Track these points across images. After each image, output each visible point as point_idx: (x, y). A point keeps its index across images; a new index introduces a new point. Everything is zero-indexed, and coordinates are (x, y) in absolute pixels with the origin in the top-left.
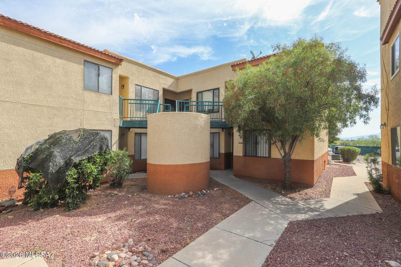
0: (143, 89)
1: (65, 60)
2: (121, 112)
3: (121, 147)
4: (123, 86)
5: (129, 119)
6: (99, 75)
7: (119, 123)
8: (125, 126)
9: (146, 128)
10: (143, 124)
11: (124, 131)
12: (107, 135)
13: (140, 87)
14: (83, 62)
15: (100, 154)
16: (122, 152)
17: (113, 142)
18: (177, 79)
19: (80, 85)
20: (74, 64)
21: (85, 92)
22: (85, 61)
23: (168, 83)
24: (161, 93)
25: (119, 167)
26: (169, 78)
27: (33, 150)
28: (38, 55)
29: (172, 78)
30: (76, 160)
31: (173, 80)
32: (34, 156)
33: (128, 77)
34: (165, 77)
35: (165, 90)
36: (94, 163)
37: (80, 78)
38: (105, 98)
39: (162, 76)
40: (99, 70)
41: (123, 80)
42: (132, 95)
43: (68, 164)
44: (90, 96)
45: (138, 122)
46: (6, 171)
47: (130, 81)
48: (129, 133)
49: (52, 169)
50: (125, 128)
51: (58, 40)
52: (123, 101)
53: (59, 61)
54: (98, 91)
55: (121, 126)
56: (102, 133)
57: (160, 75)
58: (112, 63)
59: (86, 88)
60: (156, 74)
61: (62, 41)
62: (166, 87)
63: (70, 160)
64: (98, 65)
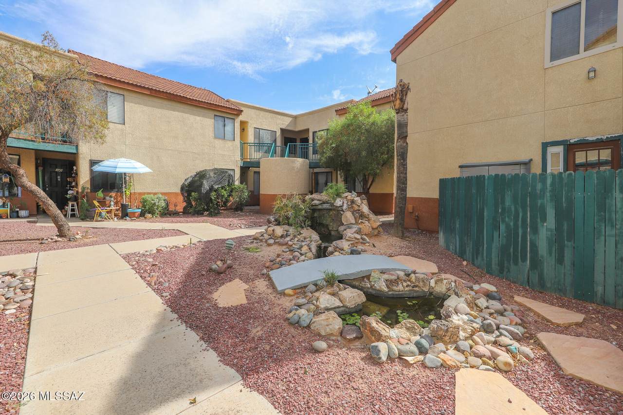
0: (261, 131)
1: (202, 117)
2: (242, 154)
3: (241, 183)
4: (244, 129)
5: (249, 160)
6: (225, 126)
7: (240, 164)
8: (245, 166)
9: (259, 167)
10: (257, 164)
11: (244, 170)
12: (232, 173)
13: (258, 130)
14: (213, 116)
15: (228, 185)
16: (242, 186)
17: (236, 179)
18: (295, 118)
19: (212, 135)
20: (207, 119)
21: (215, 140)
22: (215, 115)
23: (285, 123)
24: (279, 133)
25: (240, 196)
26: (287, 118)
27: (189, 181)
28: (186, 115)
29: (290, 117)
30: (216, 187)
31: (291, 119)
32: (191, 184)
33: (248, 122)
34: (282, 117)
35: (282, 130)
36: (225, 190)
37: (211, 129)
38: (229, 144)
39: (279, 117)
40: (225, 121)
41: (243, 124)
42: (251, 138)
43: (211, 189)
44: (219, 143)
45: (256, 163)
46: (171, 193)
47: (249, 125)
48: (249, 172)
49: (204, 191)
50: (245, 167)
51: (197, 102)
52: (243, 144)
53: (198, 118)
54: (224, 139)
55: (242, 165)
56: (229, 172)
57: (278, 116)
58: (234, 114)
59: (216, 137)
60: (274, 115)
61: (200, 103)
62: (284, 127)
63: (212, 186)
64: (224, 117)
